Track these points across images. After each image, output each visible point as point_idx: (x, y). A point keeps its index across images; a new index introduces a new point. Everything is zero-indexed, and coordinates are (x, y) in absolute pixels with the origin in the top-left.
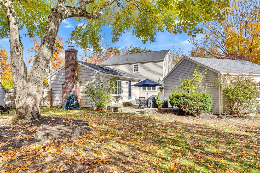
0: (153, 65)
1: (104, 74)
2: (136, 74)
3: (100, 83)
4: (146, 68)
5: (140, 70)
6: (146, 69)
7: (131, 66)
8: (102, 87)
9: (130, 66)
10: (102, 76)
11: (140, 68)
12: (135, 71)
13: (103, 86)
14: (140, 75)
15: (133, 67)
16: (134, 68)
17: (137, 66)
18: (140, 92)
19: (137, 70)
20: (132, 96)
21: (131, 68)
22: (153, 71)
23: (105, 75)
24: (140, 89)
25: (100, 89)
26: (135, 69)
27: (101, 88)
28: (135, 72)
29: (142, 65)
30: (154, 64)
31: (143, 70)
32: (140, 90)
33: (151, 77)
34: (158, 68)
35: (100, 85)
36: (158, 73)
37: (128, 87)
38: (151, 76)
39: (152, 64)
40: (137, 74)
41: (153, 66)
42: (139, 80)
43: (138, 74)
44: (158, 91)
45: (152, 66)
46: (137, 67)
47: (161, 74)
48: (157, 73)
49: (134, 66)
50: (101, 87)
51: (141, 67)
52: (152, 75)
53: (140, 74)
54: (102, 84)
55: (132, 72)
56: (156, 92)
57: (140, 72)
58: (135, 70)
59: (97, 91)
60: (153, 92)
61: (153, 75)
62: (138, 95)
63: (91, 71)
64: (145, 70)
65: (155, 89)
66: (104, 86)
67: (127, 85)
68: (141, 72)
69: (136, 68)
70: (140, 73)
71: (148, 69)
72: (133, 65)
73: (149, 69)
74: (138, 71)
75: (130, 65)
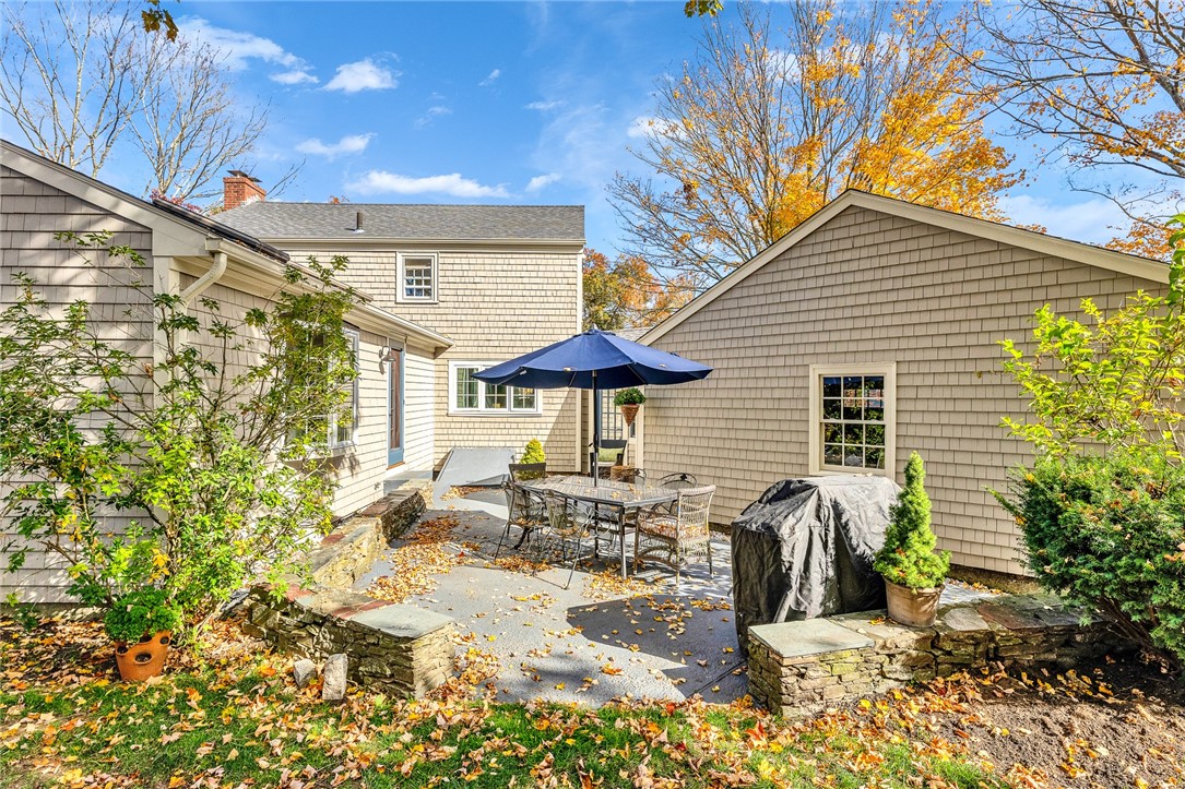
0: (525, 268)
1: (210, 246)
2: (421, 311)
3: (159, 335)
4: (483, 280)
5: (446, 292)
6: (479, 286)
7: (385, 260)
8: (176, 383)
9: (379, 260)
10: (178, 260)
11: (446, 280)
12: (410, 292)
13: (200, 372)
14: (444, 317)
15: (401, 269)
16: (410, 273)
17: (428, 262)
18: (442, 419)
19: (423, 286)
20: (405, 446)
21: (386, 273)
22: (521, 299)
23: (223, 259)
24: (445, 400)
25: (158, 402)
26: (409, 282)
27: (168, 390)
28: (415, 298)
29: (457, 261)
30: (528, 262)
31: (461, 292)
32: (441, 406)
33: (510, 331)
34: (553, 287)
35: (160, 356)
36: (549, 312)
37: (387, 385)
38: (509, 324)
39: (518, 261)
40: (427, 311)
41: (523, 274)
42: (436, 348)
43: (432, 311)
44: (549, 413)
45: (518, 274)
46: (428, 273)
47: (569, 319)
48: (545, 312)
49: (409, 262)
50: (163, 378)
51: (448, 273)
52: (518, 324)
53: (447, 311)
54: (183, 338)
55: (392, 298)
56: (539, 416)
57: (441, 298)
58: (414, 286)
59: (103, 421)
60: (522, 420)
61: (523, 325)
62: (432, 432)
63: (43, 205)
64: (477, 293)
65: (530, 403)
66: (211, 367)
67: (382, 372)
68: (448, 298)
69: (419, 273)
70: (441, 304)
71: (491, 286)
72: (400, 258)
73: (500, 286)
74: (428, 292)
75: (384, 257)
